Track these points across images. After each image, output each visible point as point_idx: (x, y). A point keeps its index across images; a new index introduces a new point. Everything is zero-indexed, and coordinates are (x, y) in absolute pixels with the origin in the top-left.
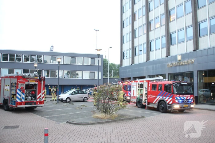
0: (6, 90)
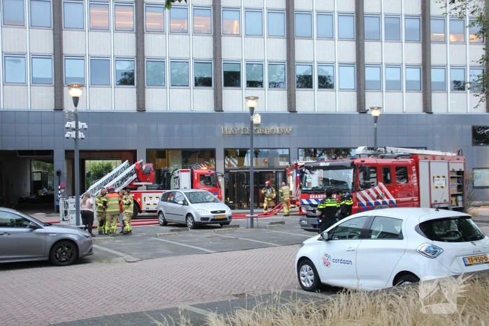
0: (437, 187)
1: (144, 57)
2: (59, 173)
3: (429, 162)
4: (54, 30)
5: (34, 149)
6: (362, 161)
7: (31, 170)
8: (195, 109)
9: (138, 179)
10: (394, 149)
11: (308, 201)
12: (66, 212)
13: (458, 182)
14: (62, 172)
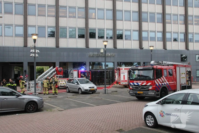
0: (182, 78)
1: (59, 26)
2: (25, 71)
3: (180, 68)
4: (24, 15)
5: (15, 62)
6: (157, 67)
7: (14, 70)
8: (78, 47)
9: (57, 74)
10: (165, 62)
11: (133, 83)
12: (29, 87)
13: (189, 76)
14: (27, 71)
